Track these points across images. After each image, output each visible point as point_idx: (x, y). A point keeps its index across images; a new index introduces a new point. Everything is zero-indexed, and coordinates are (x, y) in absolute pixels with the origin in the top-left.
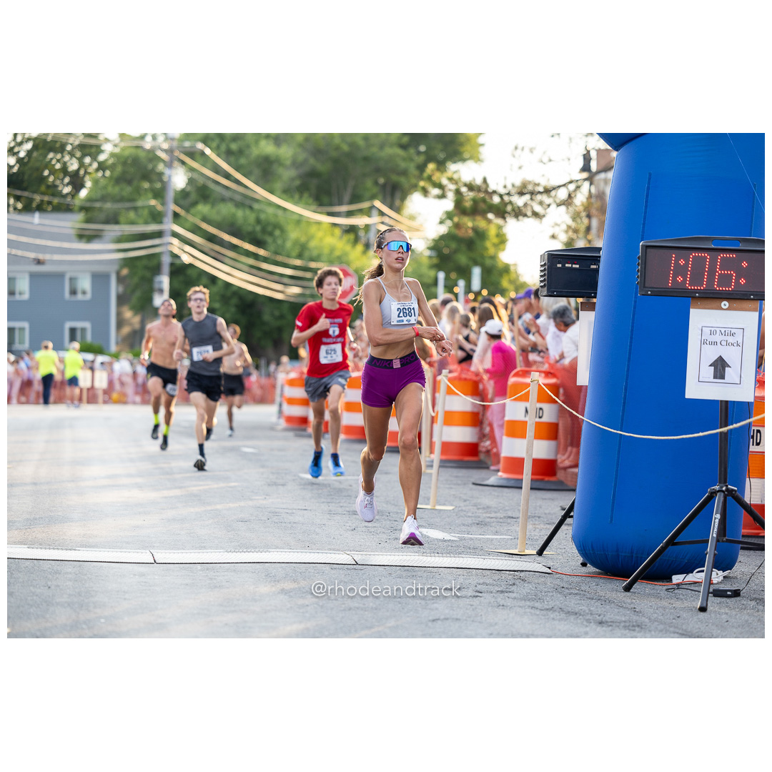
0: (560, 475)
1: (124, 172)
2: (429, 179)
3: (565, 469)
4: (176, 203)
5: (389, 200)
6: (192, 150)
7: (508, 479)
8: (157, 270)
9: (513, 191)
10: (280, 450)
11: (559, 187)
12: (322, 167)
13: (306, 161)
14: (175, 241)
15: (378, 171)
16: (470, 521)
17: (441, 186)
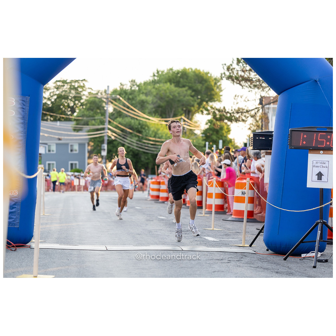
0: (255, 217)
1: (90, 106)
2: (204, 107)
3: (256, 214)
4: (109, 117)
5: (187, 116)
6: (115, 98)
7: (235, 218)
8: (103, 142)
9: (235, 112)
10: (149, 208)
11: (252, 110)
12: (163, 104)
13: (157, 102)
14: (109, 132)
15: (183, 105)
16: (223, 234)
17: (207, 110)
